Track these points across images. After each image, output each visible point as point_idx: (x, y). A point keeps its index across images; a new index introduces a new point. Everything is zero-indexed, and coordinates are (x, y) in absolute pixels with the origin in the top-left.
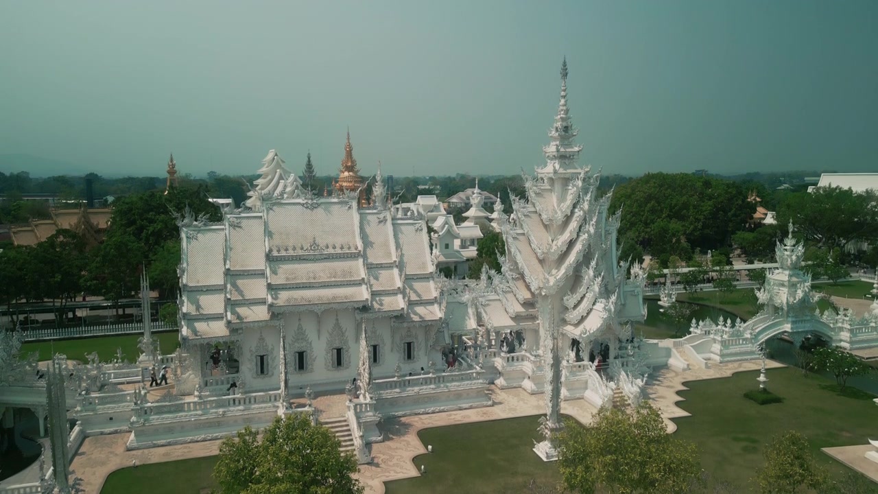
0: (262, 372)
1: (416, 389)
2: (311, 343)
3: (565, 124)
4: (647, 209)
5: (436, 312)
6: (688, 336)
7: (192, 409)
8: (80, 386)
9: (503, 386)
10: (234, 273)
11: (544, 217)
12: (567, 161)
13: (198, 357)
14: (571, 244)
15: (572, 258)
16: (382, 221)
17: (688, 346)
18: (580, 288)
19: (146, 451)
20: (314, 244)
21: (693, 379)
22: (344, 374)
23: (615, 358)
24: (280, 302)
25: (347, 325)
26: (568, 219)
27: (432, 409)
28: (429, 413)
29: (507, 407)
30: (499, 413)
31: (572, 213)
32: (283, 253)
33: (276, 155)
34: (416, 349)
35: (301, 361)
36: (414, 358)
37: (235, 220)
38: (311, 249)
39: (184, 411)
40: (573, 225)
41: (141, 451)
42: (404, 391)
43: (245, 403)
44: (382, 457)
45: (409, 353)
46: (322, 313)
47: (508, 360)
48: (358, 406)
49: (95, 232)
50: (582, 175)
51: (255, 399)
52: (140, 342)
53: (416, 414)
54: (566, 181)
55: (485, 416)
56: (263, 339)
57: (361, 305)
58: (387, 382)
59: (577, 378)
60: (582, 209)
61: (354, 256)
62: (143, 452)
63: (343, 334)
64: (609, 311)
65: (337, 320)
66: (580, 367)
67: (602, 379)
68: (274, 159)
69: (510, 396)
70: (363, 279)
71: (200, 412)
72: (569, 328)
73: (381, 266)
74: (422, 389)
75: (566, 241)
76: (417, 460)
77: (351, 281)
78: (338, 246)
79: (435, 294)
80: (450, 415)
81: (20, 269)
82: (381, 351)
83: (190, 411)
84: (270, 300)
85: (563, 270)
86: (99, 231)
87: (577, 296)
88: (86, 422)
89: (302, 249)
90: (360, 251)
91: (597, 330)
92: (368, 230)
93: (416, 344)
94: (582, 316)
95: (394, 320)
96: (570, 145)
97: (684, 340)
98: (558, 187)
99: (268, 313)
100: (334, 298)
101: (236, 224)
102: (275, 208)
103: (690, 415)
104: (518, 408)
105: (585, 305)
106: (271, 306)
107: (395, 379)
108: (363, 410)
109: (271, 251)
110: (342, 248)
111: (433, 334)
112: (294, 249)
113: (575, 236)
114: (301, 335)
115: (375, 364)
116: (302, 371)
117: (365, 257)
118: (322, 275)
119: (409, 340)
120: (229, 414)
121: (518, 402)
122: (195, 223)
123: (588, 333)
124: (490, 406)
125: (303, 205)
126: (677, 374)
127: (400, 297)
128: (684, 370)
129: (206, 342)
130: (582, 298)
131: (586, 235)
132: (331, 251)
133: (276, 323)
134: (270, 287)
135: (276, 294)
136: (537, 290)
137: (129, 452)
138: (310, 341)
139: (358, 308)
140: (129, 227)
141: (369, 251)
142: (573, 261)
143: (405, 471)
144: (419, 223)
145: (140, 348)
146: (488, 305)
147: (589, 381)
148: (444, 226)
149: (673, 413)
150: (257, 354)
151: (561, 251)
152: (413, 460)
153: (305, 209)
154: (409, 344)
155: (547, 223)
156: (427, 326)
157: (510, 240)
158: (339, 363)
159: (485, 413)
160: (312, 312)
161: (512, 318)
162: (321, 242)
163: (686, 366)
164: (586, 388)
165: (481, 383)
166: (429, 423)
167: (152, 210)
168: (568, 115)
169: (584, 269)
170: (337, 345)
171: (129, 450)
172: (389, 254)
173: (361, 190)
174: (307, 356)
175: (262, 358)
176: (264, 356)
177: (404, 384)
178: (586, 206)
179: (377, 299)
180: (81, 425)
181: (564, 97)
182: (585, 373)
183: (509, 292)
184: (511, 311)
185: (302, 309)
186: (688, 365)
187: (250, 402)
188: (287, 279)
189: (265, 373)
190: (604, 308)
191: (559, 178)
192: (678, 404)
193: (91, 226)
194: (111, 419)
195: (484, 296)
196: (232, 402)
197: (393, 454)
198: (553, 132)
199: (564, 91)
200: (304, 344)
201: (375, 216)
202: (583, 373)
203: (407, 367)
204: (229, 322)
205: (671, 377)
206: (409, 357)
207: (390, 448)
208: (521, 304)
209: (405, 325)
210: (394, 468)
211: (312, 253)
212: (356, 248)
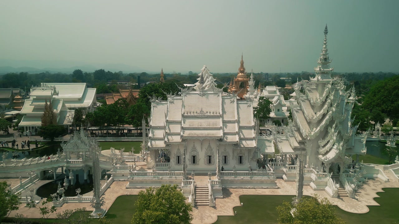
0: (179, 163)
1: (242, 177)
2: (198, 153)
3: (325, 57)
4: (393, 94)
5: (253, 144)
6: (393, 164)
7: (150, 175)
8: (113, 162)
9: (286, 180)
10: (170, 122)
11: (312, 102)
12: (325, 75)
13: (154, 154)
14: (324, 116)
15: (324, 122)
16: (232, 102)
17: (391, 169)
18: (327, 137)
19: (133, 189)
20: (202, 111)
21: (390, 187)
22: (211, 167)
23: (343, 173)
24: (185, 135)
25: (214, 146)
26: (324, 103)
27: (249, 187)
28: (247, 188)
29: (285, 190)
30: (280, 192)
31: (326, 100)
32: (189, 114)
33: (206, 68)
34: (244, 160)
35: (194, 160)
36: (243, 163)
37: (172, 100)
38: (200, 113)
39: (147, 176)
40: (326, 106)
41: (131, 189)
42: (236, 177)
43: (170, 175)
44: (221, 205)
45: (241, 161)
46: (203, 140)
47: (289, 168)
48: (213, 182)
49: (135, 99)
50: (331, 82)
51: (174, 173)
52: (141, 145)
53: (241, 188)
54: (324, 85)
55: (273, 193)
56: (179, 149)
57: (219, 139)
58: (229, 172)
59: (321, 180)
60: (330, 99)
61: (218, 117)
62: (132, 190)
63: (212, 150)
64: (339, 149)
65: (209, 144)
66: (324, 175)
67: (334, 182)
68: (205, 69)
69: (288, 185)
70: (221, 127)
71: (152, 177)
72: (320, 156)
73: (230, 122)
74: (245, 177)
75: (322, 114)
76: (235, 209)
77: (216, 128)
78: (212, 112)
79: (253, 135)
80: (257, 190)
81: (104, 113)
82: (228, 159)
83: (149, 176)
84: (182, 134)
85: (319, 128)
86: (136, 99)
87: (326, 141)
88: (114, 176)
89: (197, 113)
90: (221, 115)
91: (333, 158)
92: (225, 106)
93: (244, 157)
94: (327, 151)
95: (234, 146)
96: (327, 67)
97: (389, 166)
98: (320, 88)
99: (181, 139)
100: (208, 134)
101: (172, 102)
102: (187, 95)
103: (380, 205)
104: (290, 191)
105: (329, 146)
106: (182, 136)
107: (233, 172)
108: (215, 184)
109: (184, 113)
110: (213, 113)
111: (252, 153)
112: (193, 113)
113: (326, 112)
114: (194, 149)
115: (225, 164)
116: (194, 164)
117: (223, 118)
118: (204, 124)
119: (241, 155)
120: (164, 179)
121: (291, 188)
122: (157, 101)
123: (328, 160)
124: (277, 189)
125: (199, 94)
126: (381, 183)
127: (237, 136)
128: (386, 182)
129: (157, 149)
130: (328, 142)
131: (331, 112)
132: (208, 114)
133: (184, 143)
134: (183, 128)
135: (184, 132)
136: (305, 137)
137: (127, 189)
138: (198, 151)
139: (218, 140)
140: (144, 98)
141: (224, 115)
142: (324, 124)
143: (228, 212)
144: (249, 103)
145: (141, 148)
146: (282, 142)
147: (328, 183)
148: (277, 101)
149: (370, 203)
150: (176, 155)
151: (319, 119)
152: (233, 208)
153: (199, 96)
154: (241, 157)
155: (313, 105)
156: (249, 150)
157: (295, 112)
158: (210, 162)
159: (273, 192)
160: (199, 140)
161: (293, 149)
162: (205, 110)
163: (387, 180)
164: (326, 186)
165: (272, 178)
166: (246, 193)
167: (153, 92)
168: (327, 53)
169: (329, 128)
170: (209, 154)
171: (127, 188)
172: (234, 116)
173: (224, 88)
174: (196, 158)
175: (179, 157)
176: (179, 156)
177: (236, 175)
178: (332, 97)
179: (226, 136)
180: (113, 176)
181: (325, 44)
182: (326, 178)
183: (292, 136)
184: (292, 145)
185: (194, 138)
186: (388, 179)
187: (172, 175)
188: (190, 125)
189: (180, 163)
190: (337, 148)
191: (321, 83)
192: (375, 199)
193: (133, 96)
194: (123, 175)
195: (280, 137)
196: (165, 174)
197: (226, 204)
198: (319, 61)
199: (325, 41)
200: (196, 153)
201: (229, 100)
202: (325, 178)
203: (239, 167)
204: (165, 142)
205: (377, 185)
206: (241, 162)
207: (225, 201)
208: (298, 142)
209: (239, 148)
210: (224, 210)
211: (200, 115)
212: (219, 113)
